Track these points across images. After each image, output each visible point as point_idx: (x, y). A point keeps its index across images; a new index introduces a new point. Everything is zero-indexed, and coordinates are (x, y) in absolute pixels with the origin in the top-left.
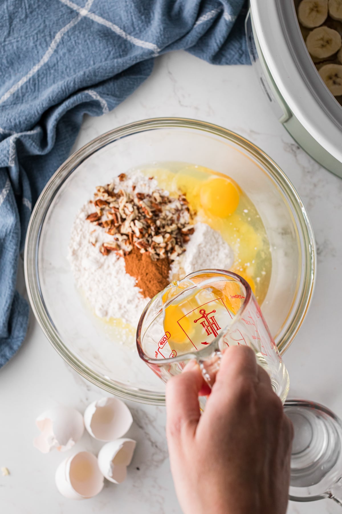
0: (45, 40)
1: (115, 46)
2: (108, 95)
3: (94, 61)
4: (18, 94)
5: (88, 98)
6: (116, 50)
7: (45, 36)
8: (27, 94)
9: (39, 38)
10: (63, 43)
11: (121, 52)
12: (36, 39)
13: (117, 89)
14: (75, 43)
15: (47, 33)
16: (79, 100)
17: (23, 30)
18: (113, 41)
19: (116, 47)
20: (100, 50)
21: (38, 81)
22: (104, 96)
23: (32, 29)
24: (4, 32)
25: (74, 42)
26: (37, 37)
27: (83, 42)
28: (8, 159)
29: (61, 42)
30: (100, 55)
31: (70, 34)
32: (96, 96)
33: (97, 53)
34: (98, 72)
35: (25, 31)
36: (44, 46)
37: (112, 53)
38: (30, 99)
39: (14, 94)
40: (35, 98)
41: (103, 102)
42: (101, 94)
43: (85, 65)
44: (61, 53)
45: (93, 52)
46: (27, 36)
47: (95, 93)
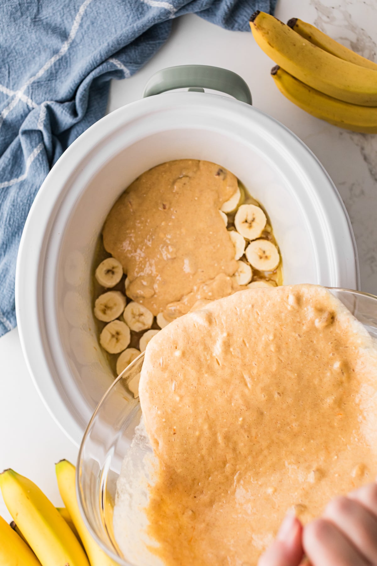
0: (71, 15)
1: (132, 10)
2: (131, 63)
3: (115, 28)
4: (51, 70)
5: (113, 67)
6: (133, 13)
7: (70, 10)
8: (60, 71)
9: (65, 13)
10: (87, 15)
11: (139, 14)
12: (62, 14)
13: (138, 57)
14: (97, 13)
15: (72, 8)
16: (104, 70)
17: (50, 6)
18: (131, 5)
19: (134, 11)
20: (119, 17)
21: (70, 59)
22: (128, 64)
23: (59, 5)
24: (33, 10)
25: (95, 13)
26: (63, 12)
27: (104, 12)
28: (38, 120)
29: (85, 14)
30: (120, 21)
31: (92, 5)
32: (120, 65)
33: (117, 20)
34: (121, 40)
35: (52, 7)
36: (70, 20)
37: (130, 17)
38: (63, 75)
39: (48, 70)
40: (68, 74)
41: (127, 71)
42: (125, 63)
43: (108, 34)
44: (85, 27)
45: (114, 19)
46: (54, 12)
47: (119, 62)
